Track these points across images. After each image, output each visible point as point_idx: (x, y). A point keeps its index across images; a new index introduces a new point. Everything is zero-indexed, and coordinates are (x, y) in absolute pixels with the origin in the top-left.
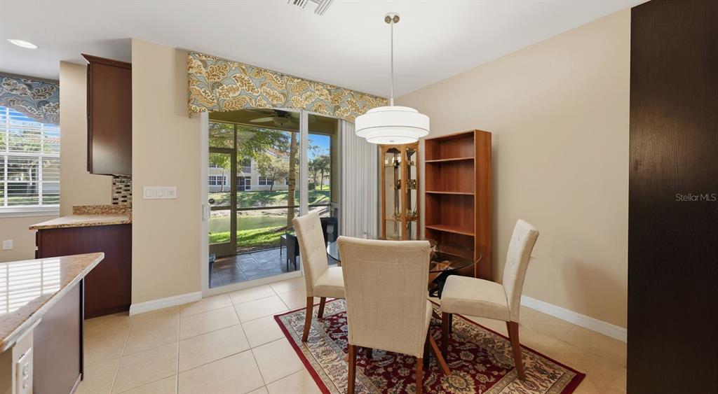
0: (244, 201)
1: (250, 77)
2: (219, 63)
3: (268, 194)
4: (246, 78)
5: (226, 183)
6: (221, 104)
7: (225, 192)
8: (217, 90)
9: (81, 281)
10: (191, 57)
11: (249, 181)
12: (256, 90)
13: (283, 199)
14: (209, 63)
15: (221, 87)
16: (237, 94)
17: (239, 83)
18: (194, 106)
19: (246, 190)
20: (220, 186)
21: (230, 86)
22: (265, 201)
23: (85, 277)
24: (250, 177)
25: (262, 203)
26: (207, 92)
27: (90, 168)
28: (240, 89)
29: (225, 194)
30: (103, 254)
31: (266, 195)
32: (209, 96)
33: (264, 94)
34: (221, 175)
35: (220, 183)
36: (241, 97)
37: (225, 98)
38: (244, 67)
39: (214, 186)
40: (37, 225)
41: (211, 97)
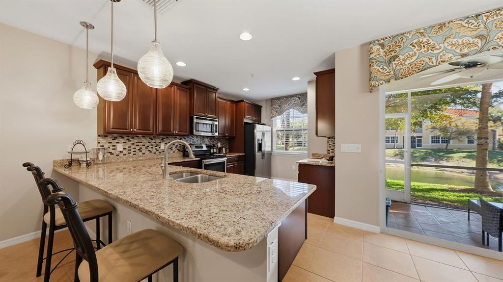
0: (416, 157)
1: (430, 37)
2: (395, 39)
3: (442, 152)
4: (425, 40)
5: (399, 142)
6: (397, 73)
7: (397, 148)
8: (394, 63)
9: (306, 200)
10: (372, 45)
11: (421, 140)
12: (438, 47)
13: (464, 157)
14: (386, 43)
15: (397, 59)
16: (414, 59)
17: (417, 48)
18: (374, 82)
19: (417, 148)
20: (394, 144)
21: (407, 54)
22: (441, 158)
23: (308, 197)
24: (421, 137)
25: (436, 160)
26: (385, 67)
27: (317, 134)
28: (417, 54)
29: (397, 150)
30: (316, 186)
31: (439, 152)
32: (386, 70)
33: (449, 48)
34: (394, 136)
35: (393, 142)
36: (418, 60)
37: (402, 67)
38: (422, 31)
39: (388, 144)
40: (300, 161)
41: (388, 70)
